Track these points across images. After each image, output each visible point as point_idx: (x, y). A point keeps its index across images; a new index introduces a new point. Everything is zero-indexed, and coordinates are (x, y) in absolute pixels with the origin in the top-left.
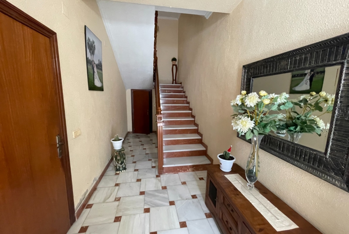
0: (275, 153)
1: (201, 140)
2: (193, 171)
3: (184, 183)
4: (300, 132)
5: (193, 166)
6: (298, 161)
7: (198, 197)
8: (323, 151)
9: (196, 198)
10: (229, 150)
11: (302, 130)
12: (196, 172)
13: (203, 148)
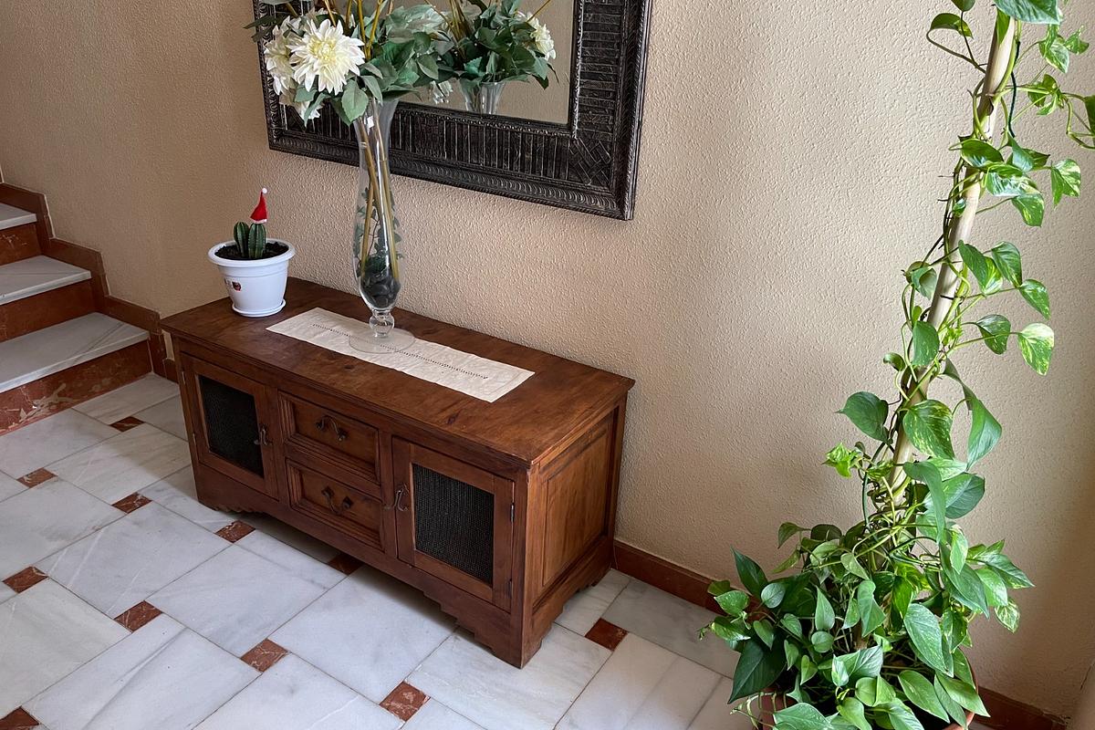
0: (440, 172)
2: (60, 407)
3: (38, 478)
4: (498, 80)
5: (51, 382)
7: (148, 496)
9: (145, 501)
10: (260, 212)
12: (82, 406)
13: (75, 275)
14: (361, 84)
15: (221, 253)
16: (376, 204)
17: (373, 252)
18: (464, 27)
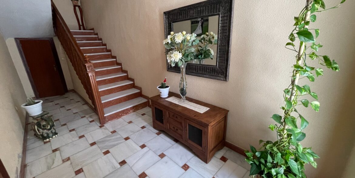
0: (193, 74)
1: (134, 84)
2: (134, 111)
3: (130, 122)
4: (204, 59)
5: (133, 107)
6: (205, 74)
7: (146, 126)
8: (215, 65)
9: (145, 127)
10: (165, 81)
11: (205, 57)
12: (137, 111)
13: (137, 91)
14: (181, 60)
15: (159, 87)
16: (183, 79)
17: (182, 87)
18: (198, 51)
